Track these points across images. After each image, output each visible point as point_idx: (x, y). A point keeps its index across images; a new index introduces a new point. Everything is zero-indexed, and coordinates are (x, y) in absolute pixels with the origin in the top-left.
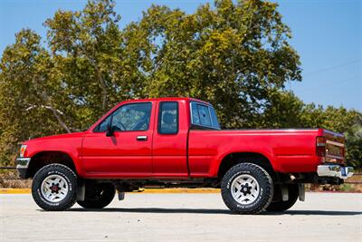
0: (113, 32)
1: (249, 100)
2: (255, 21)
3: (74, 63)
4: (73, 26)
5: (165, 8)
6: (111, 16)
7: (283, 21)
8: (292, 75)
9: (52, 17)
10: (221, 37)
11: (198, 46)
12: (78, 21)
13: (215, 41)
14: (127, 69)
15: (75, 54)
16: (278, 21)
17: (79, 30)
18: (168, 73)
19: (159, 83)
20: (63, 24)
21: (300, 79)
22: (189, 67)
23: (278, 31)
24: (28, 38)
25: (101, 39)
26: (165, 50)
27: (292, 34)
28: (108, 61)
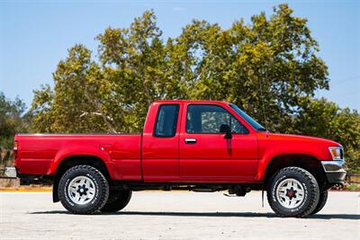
0: (157, 45)
1: (283, 106)
2: (286, 35)
3: (122, 75)
4: (121, 42)
5: (204, 22)
6: (155, 32)
7: (311, 34)
8: (321, 84)
9: (103, 33)
10: (254, 51)
11: (234, 58)
12: (126, 37)
13: (249, 54)
15: (123, 66)
16: (308, 36)
17: (126, 45)
19: (198, 92)
20: (112, 41)
21: (327, 87)
22: (226, 77)
23: (307, 45)
24: (81, 53)
25: (146, 51)
26: (204, 62)
28: (152, 73)
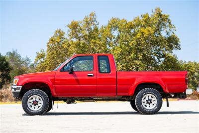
0: (96, 30)
2: (159, 23)
3: (79, 44)
4: (79, 28)
5: (118, 19)
6: (95, 23)
7: (172, 23)
8: (176, 48)
9: (70, 23)
10: (145, 31)
11: (134, 35)
12: (81, 25)
13: (142, 33)
14: (103, 46)
15: (80, 40)
16: (170, 23)
17: (81, 29)
18: (121, 47)
19: (117, 52)
20: (74, 27)
21: (180, 49)
22: (131, 44)
23: (170, 27)
24: (60, 34)
25: (91, 33)
26: (119, 37)
27: (176, 29)
28: (95, 43)
